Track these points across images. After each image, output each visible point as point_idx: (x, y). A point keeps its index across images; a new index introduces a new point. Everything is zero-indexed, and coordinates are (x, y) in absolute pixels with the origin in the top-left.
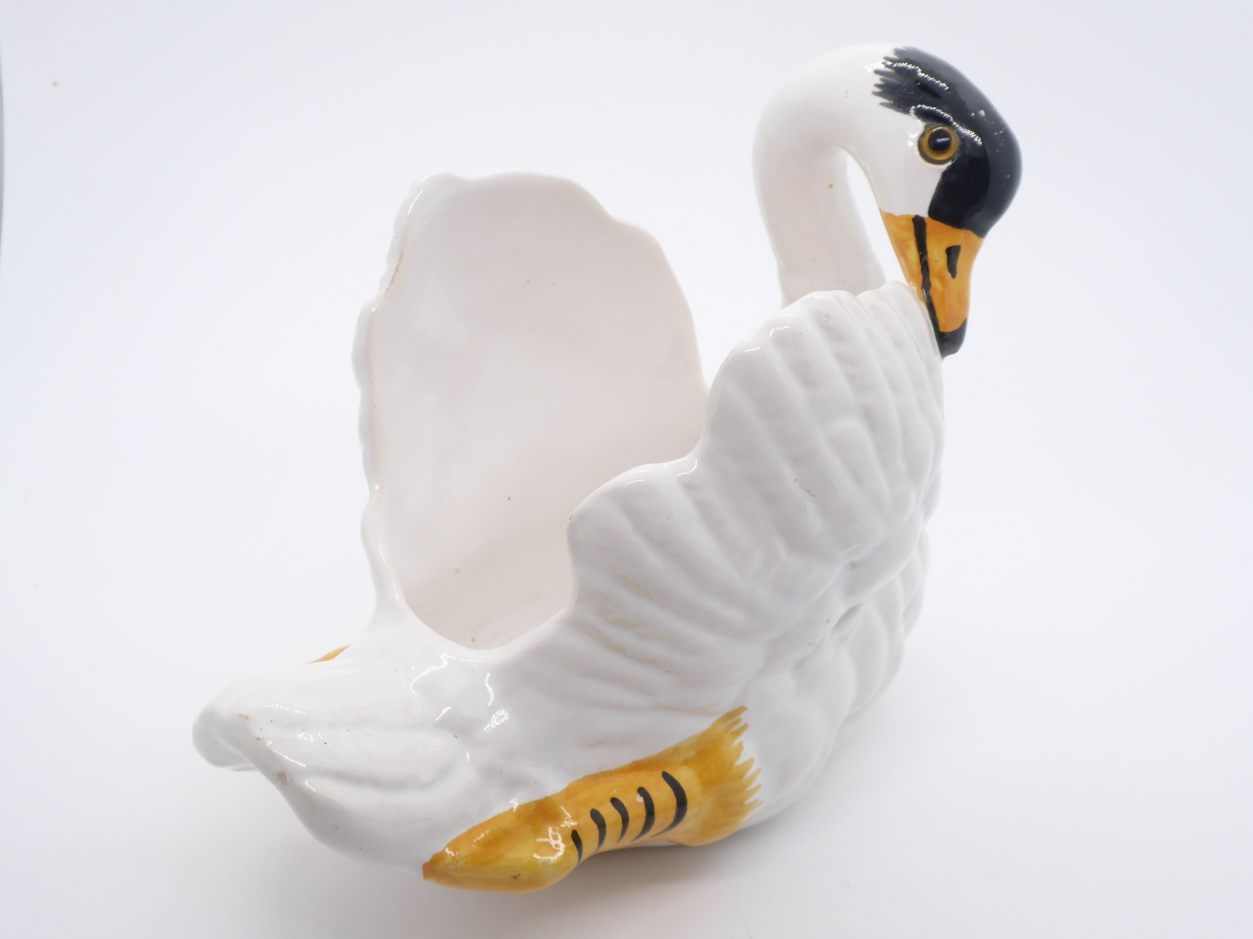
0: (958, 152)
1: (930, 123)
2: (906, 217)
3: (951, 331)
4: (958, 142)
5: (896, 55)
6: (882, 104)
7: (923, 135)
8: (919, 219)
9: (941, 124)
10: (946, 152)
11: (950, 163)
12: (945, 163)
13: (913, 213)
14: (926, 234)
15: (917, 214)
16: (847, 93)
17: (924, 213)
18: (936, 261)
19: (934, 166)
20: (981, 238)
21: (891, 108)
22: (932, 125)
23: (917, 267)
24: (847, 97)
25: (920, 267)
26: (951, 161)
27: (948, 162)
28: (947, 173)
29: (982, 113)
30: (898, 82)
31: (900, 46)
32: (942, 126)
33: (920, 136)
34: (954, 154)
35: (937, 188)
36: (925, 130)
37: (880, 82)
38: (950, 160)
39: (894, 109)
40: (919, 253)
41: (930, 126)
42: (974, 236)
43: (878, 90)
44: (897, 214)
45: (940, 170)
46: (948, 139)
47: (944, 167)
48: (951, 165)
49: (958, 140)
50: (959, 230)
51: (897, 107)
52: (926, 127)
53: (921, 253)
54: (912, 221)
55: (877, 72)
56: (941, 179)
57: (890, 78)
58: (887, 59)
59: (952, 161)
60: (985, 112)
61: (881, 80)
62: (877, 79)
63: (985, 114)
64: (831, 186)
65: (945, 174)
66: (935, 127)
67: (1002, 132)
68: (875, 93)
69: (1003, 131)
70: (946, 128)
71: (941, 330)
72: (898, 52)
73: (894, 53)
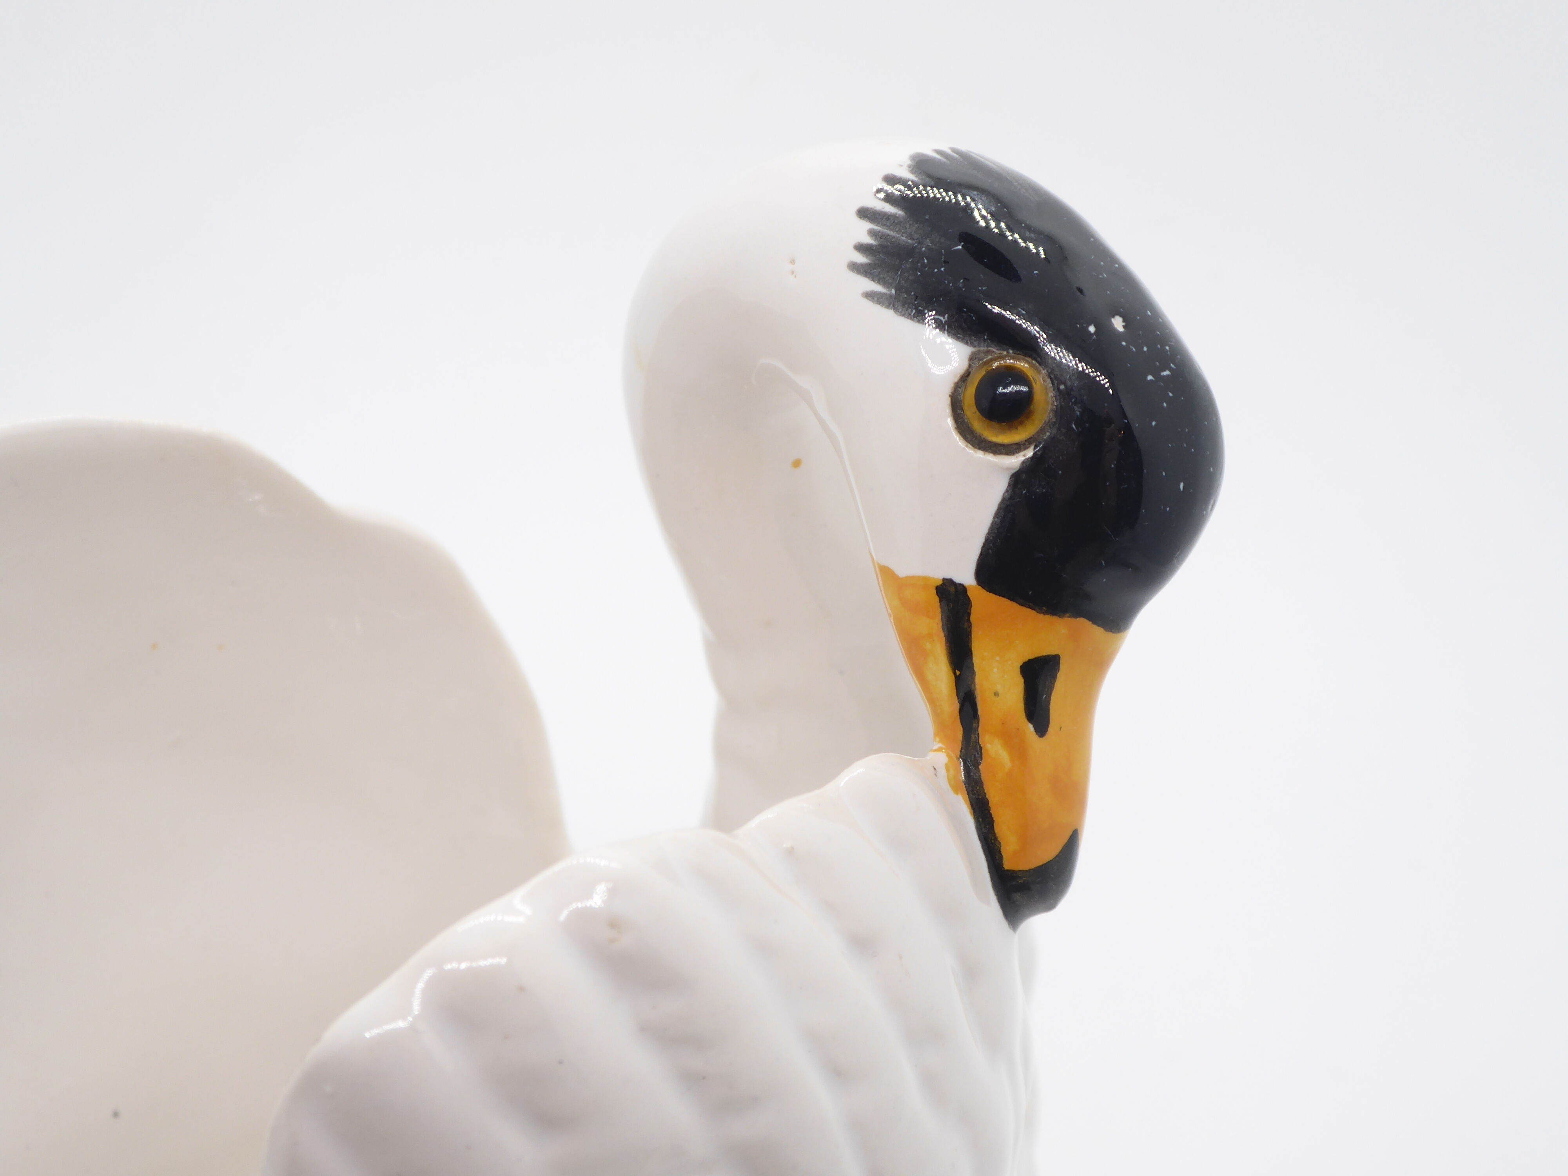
0: (1049, 424)
1: (983, 348)
2: (925, 580)
3: (1032, 866)
4: (1050, 400)
5: (912, 172)
6: (870, 296)
7: (965, 378)
8: (952, 589)
9: (1011, 351)
10: (1022, 423)
11: (1029, 453)
12: (1019, 452)
13: (939, 574)
14: (970, 626)
15: (948, 576)
16: (793, 262)
17: (966, 576)
18: (996, 694)
19: (991, 458)
20: (1115, 632)
21: (888, 307)
22: (988, 352)
23: (950, 704)
24: (793, 273)
25: (957, 706)
26: (1032, 447)
27: (1025, 449)
28: (1024, 477)
29: (1118, 323)
30: (910, 241)
31: (928, 149)
32: (1013, 358)
33: (956, 380)
34: (1042, 431)
35: (997, 514)
36: (970, 366)
37: (868, 240)
38: (1030, 444)
39: (896, 309)
40: (955, 673)
41: (983, 355)
42: (1097, 632)
43: (861, 259)
44: (903, 570)
45: (1008, 469)
46: (1024, 389)
47: (1015, 461)
48: (1032, 458)
49: (1051, 394)
50: (1055, 619)
51: (903, 305)
52: (972, 359)
53: (958, 673)
54: (935, 591)
55: (865, 213)
56: (1007, 491)
57: (891, 230)
58: (891, 180)
59: (1035, 448)
60: (1124, 321)
61: (872, 233)
62: (862, 232)
63: (1124, 327)
64: (797, 464)
65: (1018, 479)
66: (1002, 357)
67: (1166, 373)
68: (855, 267)
69: (1171, 370)
70: (1022, 365)
71: (1008, 865)
72: (920, 164)
73: (909, 166)
